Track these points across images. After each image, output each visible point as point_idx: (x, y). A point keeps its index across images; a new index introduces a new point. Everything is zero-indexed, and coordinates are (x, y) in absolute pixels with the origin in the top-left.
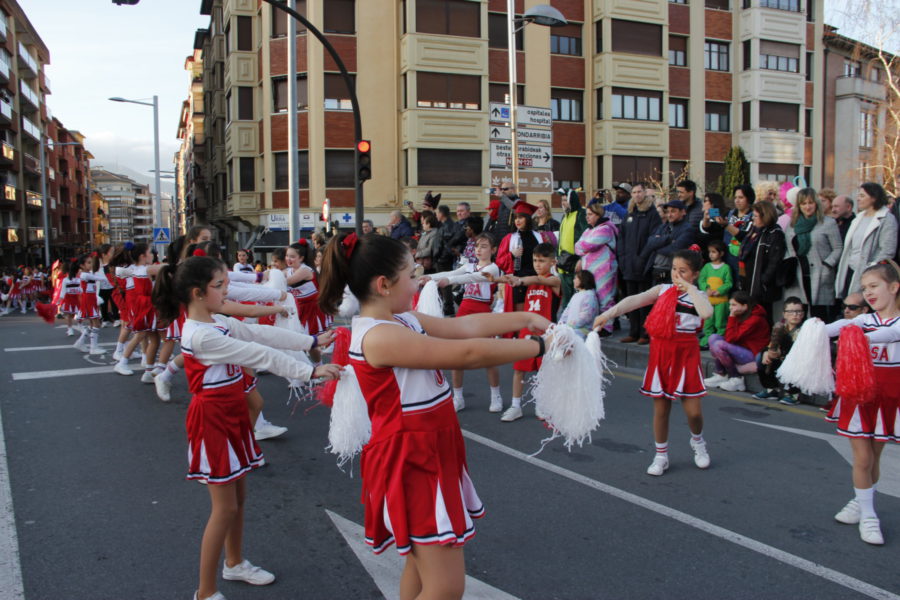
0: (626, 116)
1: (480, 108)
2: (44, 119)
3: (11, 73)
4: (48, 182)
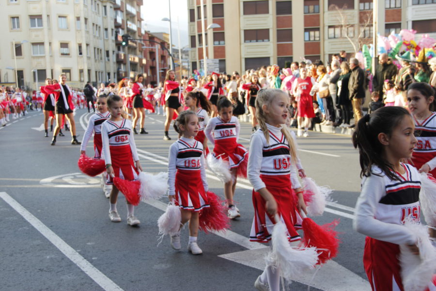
0: (336, 37)
1: (269, 41)
2: (140, 35)
3: (123, 21)
4: (142, 66)
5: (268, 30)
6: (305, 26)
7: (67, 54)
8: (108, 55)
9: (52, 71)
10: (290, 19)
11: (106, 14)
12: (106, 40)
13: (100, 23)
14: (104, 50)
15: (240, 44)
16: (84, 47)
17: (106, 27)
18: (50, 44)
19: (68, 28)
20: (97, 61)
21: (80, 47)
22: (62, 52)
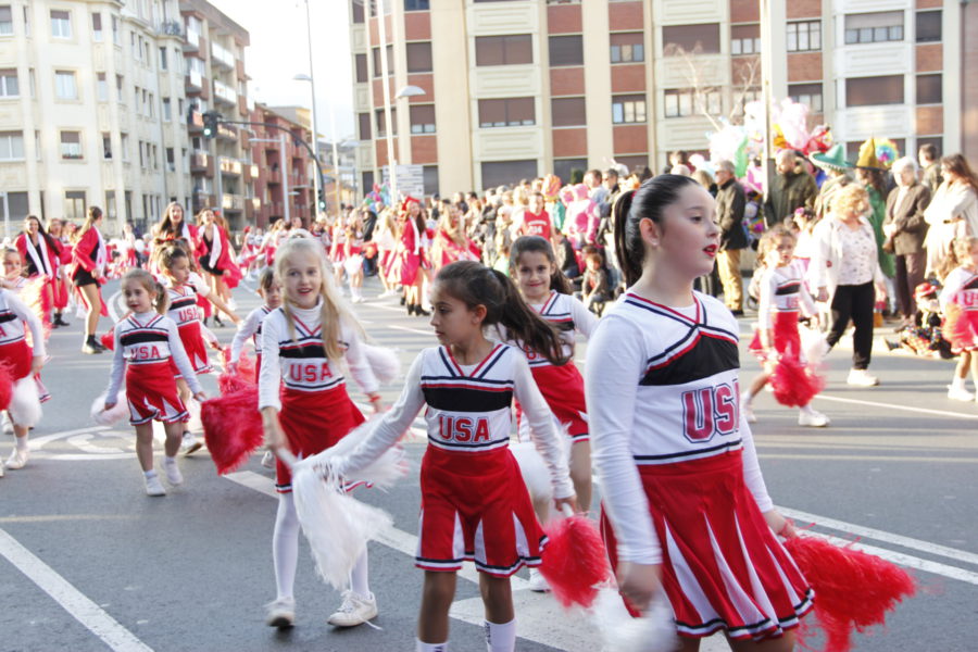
0: (682, 113)
1: (534, 123)
2: (244, 112)
3: (204, 80)
4: (250, 181)
5: (531, 100)
6: (613, 90)
7: (75, 157)
8: (171, 159)
9: (42, 194)
10: (580, 76)
11: (165, 66)
12: (165, 125)
13: (152, 87)
14: (163, 147)
15: (471, 131)
16: (116, 140)
17: (167, 96)
18: (37, 133)
19: (78, 98)
20: (147, 172)
21: (107, 140)
22: (66, 152)
